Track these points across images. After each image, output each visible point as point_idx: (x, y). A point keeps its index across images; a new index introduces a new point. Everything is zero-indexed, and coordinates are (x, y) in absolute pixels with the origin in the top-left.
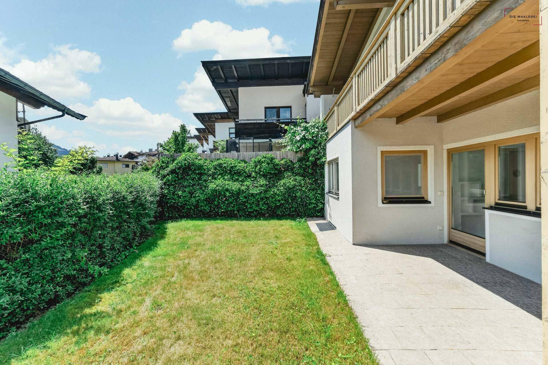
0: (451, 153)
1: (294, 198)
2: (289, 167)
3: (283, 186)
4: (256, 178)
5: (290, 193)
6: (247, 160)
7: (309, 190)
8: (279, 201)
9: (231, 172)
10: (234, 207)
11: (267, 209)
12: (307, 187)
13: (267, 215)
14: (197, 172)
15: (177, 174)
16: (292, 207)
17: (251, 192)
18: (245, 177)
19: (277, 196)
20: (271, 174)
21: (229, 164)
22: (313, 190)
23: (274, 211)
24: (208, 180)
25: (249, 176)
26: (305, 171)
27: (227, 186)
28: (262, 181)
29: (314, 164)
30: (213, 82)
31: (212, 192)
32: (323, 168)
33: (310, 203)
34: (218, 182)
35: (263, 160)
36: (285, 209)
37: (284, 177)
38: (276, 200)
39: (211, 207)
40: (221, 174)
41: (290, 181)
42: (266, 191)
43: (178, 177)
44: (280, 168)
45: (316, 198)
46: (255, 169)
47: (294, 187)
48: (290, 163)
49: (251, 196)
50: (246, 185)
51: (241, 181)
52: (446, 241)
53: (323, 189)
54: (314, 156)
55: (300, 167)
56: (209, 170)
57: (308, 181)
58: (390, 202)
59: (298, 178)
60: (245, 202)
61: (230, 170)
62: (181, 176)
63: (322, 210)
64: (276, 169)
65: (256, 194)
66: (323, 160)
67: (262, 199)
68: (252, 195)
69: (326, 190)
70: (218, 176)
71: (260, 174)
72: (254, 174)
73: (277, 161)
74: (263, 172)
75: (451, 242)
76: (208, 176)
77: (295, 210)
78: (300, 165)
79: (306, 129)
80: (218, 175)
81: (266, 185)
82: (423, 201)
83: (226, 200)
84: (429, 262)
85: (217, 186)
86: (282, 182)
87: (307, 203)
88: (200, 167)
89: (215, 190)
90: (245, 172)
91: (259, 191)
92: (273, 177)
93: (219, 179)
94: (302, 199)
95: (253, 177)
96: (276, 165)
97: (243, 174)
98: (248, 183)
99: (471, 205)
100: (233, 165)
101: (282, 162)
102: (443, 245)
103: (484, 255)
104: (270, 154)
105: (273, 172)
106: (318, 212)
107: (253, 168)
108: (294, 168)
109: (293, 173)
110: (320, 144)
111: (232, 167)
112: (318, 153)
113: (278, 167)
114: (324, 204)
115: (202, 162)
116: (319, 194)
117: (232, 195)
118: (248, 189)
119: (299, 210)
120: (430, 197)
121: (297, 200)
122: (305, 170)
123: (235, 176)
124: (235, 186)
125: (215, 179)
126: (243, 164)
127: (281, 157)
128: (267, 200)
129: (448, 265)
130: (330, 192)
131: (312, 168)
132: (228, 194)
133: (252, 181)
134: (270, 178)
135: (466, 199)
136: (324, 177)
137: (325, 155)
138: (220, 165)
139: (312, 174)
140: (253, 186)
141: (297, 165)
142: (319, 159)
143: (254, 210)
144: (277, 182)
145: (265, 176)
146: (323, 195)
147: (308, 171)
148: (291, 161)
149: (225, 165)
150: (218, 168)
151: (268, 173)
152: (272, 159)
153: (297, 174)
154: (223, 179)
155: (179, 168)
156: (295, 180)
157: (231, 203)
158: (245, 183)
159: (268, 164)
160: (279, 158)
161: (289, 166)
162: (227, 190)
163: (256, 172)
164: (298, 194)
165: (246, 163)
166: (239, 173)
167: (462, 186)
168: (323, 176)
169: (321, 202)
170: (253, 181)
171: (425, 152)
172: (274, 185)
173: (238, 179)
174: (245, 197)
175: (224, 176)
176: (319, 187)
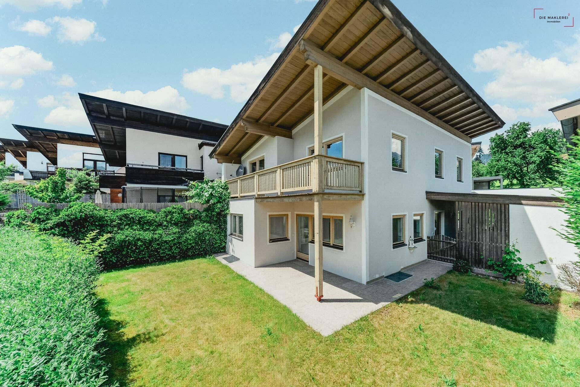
0: (297, 215)
1: (203, 241)
2: (196, 217)
3: (194, 232)
4: (167, 226)
5: (200, 237)
6: (155, 210)
7: (215, 234)
8: (191, 244)
9: (141, 221)
10: (145, 254)
11: (179, 252)
12: (213, 231)
13: (178, 257)
14: (97, 223)
15: (67, 227)
16: (201, 248)
17: (164, 239)
18: (156, 226)
19: (189, 241)
20: (181, 222)
21: (138, 215)
22: (218, 233)
23: (185, 252)
24: (113, 232)
25: (160, 225)
26: (211, 219)
27: (138, 237)
28: (175, 230)
29: (219, 214)
30: (89, 115)
31: (120, 243)
32: (226, 217)
33: (216, 243)
34: (127, 232)
35: (174, 210)
36: (195, 250)
37: (194, 224)
38: (187, 244)
39: (117, 257)
40: (129, 224)
41: (200, 227)
42: (179, 238)
43: (67, 230)
44: (189, 217)
45: (220, 239)
46: (166, 218)
47: (203, 232)
48: (198, 213)
49: (164, 243)
50: (159, 234)
51: (152, 230)
52: (295, 258)
53: (226, 232)
54: (219, 208)
55: (207, 216)
56: (112, 221)
57: (214, 226)
58: (273, 242)
59: (206, 225)
60: (158, 248)
61: (139, 220)
62: (72, 228)
63: (224, 248)
64: (186, 218)
65: (170, 241)
66: (227, 212)
67: (175, 244)
68: (166, 242)
69: (229, 232)
70: (125, 227)
71: (171, 223)
72: (165, 223)
73: (186, 211)
74: (174, 221)
75: (297, 258)
76: (112, 227)
77: (204, 249)
78: (206, 214)
79: (212, 187)
80: (125, 225)
81: (179, 232)
82: (286, 239)
83: (136, 248)
84: (290, 269)
85: (127, 237)
86: (192, 229)
87: (213, 243)
88: (101, 219)
89: (124, 241)
90: (156, 222)
91: (173, 237)
92: (183, 225)
93: (127, 229)
94: (209, 241)
95: (165, 226)
96: (186, 215)
97: (153, 223)
98: (160, 231)
99: (305, 239)
100: (142, 215)
101: (191, 212)
102: (294, 260)
103: (308, 262)
104: (179, 205)
105: (183, 220)
106: (222, 249)
107: (164, 218)
108: (201, 216)
109: (201, 220)
110: (224, 200)
111: (141, 218)
112: (223, 207)
113: (188, 216)
114: (226, 243)
115: (102, 213)
116: (223, 236)
117: (144, 244)
118: (161, 237)
119: (207, 249)
120: (289, 237)
121: (206, 242)
122: (210, 217)
123: (145, 226)
124: (147, 235)
125: (122, 229)
126: (152, 215)
127: (189, 208)
128: (179, 245)
129: (296, 269)
130: (231, 234)
131: (217, 216)
132: (139, 243)
133: (163, 229)
134: (181, 226)
135: (303, 236)
136: (226, 224)
137: (228, 208)
138: (126, 216)
139: (216, 221)
140: (165, 234)
141: (204, 214)
142: (222, 211)
143: (167, 255)
144: (188, 229)
145: (176, 224)
146: (225, 236)
147: (213, 219)
148: (198, 211)
149: (131, 215)
150: (123, 218)
151: (179, 221)
152: (182, 210)
153: (204, 222)
154: (131, 229)
155: (70, 221)
156: (204, 226)
157: (143, 251)
158: (157, 232)
159: (179, 214)
160: (187, 208)
161: (197, 215)
162: (139, 239)
163: (167, 221)
164: (207, 238)
165: (154, 212)
166: (149, 223)
167: (301, 231)
168: (225, 222)
169: (224, 241)
170: (165, 229)
171: (287, 215)
172: (185, 232)
173: (149, 229)
174: (158, 244)
175: (132, 226)
176: (222, 231)
